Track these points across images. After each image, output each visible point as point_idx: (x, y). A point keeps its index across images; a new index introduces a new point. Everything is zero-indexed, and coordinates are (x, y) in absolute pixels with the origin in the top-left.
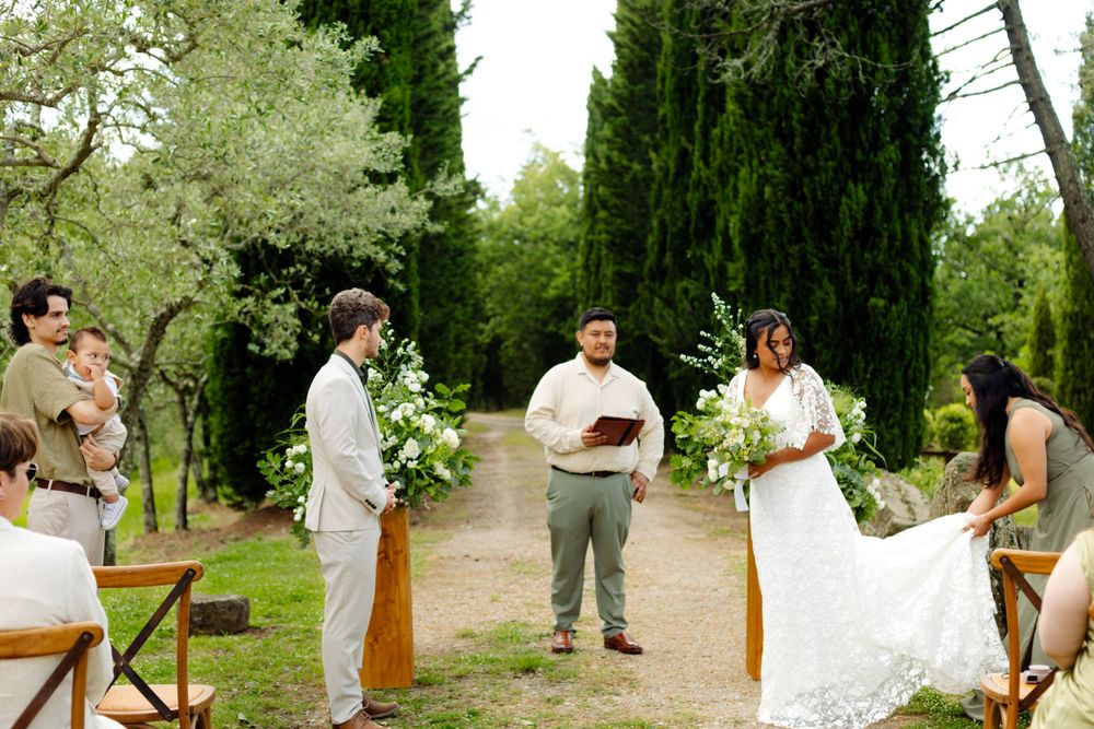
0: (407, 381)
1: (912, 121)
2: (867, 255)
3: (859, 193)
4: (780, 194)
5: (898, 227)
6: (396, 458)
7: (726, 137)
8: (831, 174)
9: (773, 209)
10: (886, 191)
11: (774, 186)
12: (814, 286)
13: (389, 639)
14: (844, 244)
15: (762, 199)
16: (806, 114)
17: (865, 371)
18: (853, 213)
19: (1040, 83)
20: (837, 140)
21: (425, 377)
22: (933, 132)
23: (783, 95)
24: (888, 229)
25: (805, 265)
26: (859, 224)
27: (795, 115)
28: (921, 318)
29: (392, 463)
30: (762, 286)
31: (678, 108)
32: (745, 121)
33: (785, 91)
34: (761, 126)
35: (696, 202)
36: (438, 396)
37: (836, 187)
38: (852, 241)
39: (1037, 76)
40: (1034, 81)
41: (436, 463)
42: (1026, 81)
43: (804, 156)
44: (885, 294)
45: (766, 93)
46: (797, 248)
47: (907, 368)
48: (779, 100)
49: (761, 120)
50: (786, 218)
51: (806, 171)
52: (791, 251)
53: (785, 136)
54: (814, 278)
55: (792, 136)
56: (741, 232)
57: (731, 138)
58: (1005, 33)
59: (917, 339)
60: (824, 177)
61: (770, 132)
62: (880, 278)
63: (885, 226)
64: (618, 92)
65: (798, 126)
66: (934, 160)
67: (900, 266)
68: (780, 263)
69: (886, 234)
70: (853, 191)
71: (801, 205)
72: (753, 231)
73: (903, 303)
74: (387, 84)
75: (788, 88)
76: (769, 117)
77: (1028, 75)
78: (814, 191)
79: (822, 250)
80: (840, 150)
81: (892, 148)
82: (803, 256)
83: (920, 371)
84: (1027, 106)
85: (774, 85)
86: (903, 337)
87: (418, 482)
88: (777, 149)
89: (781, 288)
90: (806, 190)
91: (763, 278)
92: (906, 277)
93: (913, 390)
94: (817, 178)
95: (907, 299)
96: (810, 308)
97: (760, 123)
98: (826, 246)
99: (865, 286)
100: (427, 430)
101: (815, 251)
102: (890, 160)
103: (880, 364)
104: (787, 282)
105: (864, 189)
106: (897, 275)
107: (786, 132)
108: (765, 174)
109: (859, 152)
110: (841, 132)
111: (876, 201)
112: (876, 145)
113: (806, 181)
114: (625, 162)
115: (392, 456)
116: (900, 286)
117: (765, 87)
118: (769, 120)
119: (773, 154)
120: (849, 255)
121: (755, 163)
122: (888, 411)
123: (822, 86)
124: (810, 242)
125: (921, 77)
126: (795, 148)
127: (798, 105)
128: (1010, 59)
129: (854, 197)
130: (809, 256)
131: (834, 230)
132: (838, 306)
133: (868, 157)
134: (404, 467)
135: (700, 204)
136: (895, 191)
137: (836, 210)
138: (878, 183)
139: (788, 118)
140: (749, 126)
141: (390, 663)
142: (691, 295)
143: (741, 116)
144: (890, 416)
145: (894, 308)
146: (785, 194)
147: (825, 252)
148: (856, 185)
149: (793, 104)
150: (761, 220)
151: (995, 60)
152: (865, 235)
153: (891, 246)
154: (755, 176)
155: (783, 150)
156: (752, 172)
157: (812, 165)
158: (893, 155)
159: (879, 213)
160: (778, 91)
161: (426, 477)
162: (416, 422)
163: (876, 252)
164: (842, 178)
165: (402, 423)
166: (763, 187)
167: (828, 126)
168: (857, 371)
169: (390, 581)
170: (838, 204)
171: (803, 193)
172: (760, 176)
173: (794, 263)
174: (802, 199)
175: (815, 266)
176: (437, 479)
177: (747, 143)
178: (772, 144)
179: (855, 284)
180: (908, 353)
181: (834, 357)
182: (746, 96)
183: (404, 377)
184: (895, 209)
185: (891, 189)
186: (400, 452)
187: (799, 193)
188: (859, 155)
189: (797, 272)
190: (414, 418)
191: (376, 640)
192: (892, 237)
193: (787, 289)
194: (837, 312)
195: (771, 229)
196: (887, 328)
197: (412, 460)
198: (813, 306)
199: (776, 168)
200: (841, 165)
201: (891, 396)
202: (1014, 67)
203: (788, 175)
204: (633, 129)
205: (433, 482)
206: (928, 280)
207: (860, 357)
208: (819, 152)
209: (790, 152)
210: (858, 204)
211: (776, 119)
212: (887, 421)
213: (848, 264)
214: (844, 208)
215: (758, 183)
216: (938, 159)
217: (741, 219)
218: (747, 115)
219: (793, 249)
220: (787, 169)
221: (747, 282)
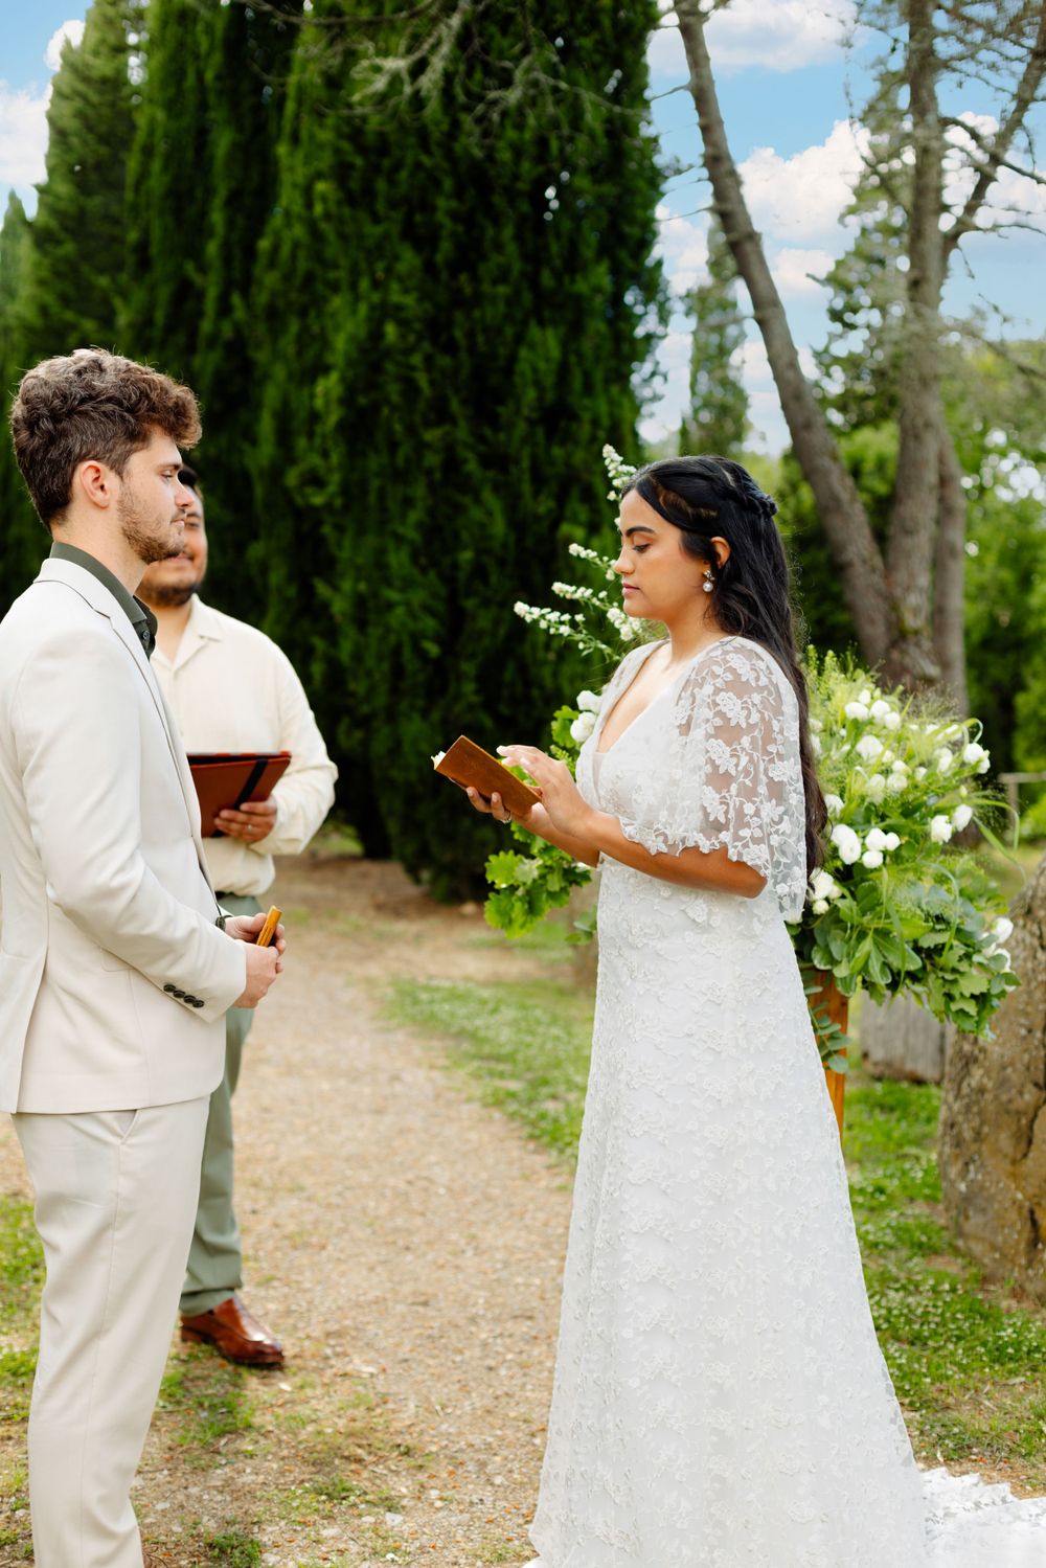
1: (626, 229)
2: (557, 452)
3: (548, 341)
4: (412, 337)
5: (603, 407)
7: (285, 251)
8: (502, 308)
9: (397, 363)
10: (587, 346)
11: (403, 324)
12: (467, 500)
14: (521, 428)
15: (379, 346)
16: (460, 200)
18: (539, 376)
20: (512, 248)
23: (418, 166)
24: (589, 409)
25: (452, 464)
26: (548, 395)
27: (443, 203)
30: (372, 498)
32: (347, 211)
33: (426, 161)
34: (376, 219)
37: (509, 331)
38: (531, 424)
42: (723, 207)
43: (454, 274)
45: (386, 163)
48: (410, 174)
49: (378, 208)
50: (422, 380)
51: (458, 301)
53: (422, 239)
54: (468, 487)
55: (433, 238)
56: (340, 402)
57: (293, 256)
58: (697, 130)
60: (489, 310)
63: (586, 403)
65: (447, 223)
66: (649, 302)
68: (406, 457)
70: (537, 336)
72: (362, 400)
78: (471, 335)
79: (482, 439)
81: (602, 269)
82: (449, 447)
85: (402, 147)
88: (409, 259)
89: (408, 502)
90: (458, 334)
91: (375, 483)
94: (476, 313)
96: (456, 536)
97: (375, 214)
98: (488, 432)
99: (551, 504)
101: (471, 440)
102: (598, 290)
104: (419, 490)
105: (557, 337)
107: (421, 232)
109: (546, 273)
110: (519, 237)
111: (573, 360)
112: (573, 264)
113: (459, 316)
117: (383, 146)
119: (400, 267)
121: (364, 284)
124: (462, 422)
126: (440, 258)
127: (448, 184)
129: (540, 349)
130: (459, 448)
132: (508, 536)
133: (561, 282)
137: (509, 370)
139: (428, 208)
140: (354, 220)
143: (339, 203)
146: (420, 339)
147: (485, 442)
148: (542, 327)
149: (437, 184)
150: (372, 386)
154: (363, 308)
155: (418, 263)
156: (357, 301)
157: (468, 290)
158: (602, 283)
160: (410, 159)
163: (571, 447)
164: (519, 315)
166: (380, 324)
167: (498, 226)
170: (513, 359)
171: (453, 338)
172: (372, 308)
173: (432, 460)
174: (451, 348)
175: (470, 466)
177: (348, 248)
178: (399, 250)
182: (351, 166)
184: (599, 376)
187: (446, 337)
188: (547, 279)
189: (438, 476)
193: (420, 505)
194: (505, 546)
195: (395, 398)
198: (464, 536)
199: (406, 291)
200: (518, 293)
202: (709, 185)
203: (427, 305)
208: (480, 268)
209: (430, 268)
210: (548, 360)
211: (404, 209)
213: (525, 464)
214: (523, 367)
215: (370, 318)
216: (658, 299)
217: (343, 379)
218: (350, 199)
219: (432, 435)
220: (424, 296)
221: (345, 490)
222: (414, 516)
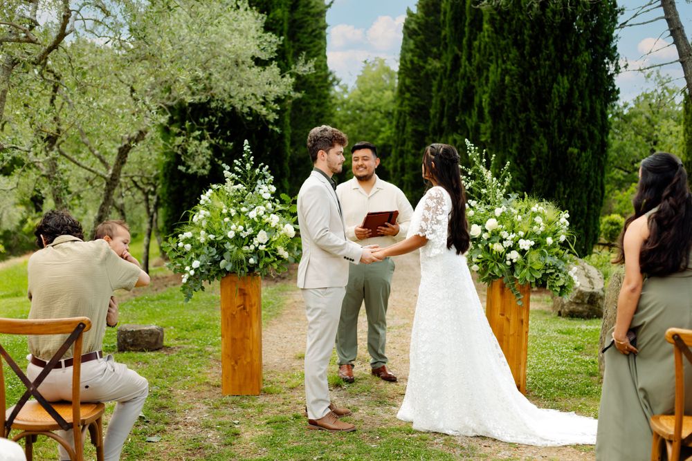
0: (261, 191)
1: (599, 37)
2: (568, 121)
3: (565, 82)
4: (515, 81)
5: (588, 104)
6: (252, 243)
7: (482, 46)
8: (547, 69)
9: (510, 90)
10: (581, 81)
11: (512, 76)
12: (534, 139)
13: (245, 363)
14: (554, 113)
15: (503, 85)
16: (533, 31)
17: (564, 193)
18: (560, 94)
19: (677, 18)
20: (552, 48)
21: (274, 189)
22: (612, 45)
23: (519, 19)
24: (582, 105)
25: (529, 125)
26: (564, 101)
27: (526, 31)
28: (600, 161)
29: (249, 246)
30: (501, 138)
31: (453, 30)
32: (494, 35)
33: (520, 16)
34: (504, 39)
35: (462, 87)
36: (282, 202)
37: (550, 78)
38: (559, 112)
39: (676, 14)
40: (674, 17)
41: (278, 247)
42: (669, 17)
43: (531, 57)
44: (578, 145)
45: (508, 18)
46: (524, 115)
47: (590, 192)
48: (516, 22)
49: (505, 34)
50: (518, 96)
51: (532, 67)
52: (520, 117)
53: (519, 45)
54: (534, 134)
55: (523, 45)
56: (489, 104)
57: (485, 47)
59: (597, 175)
60: (543, 71)
61: (510, 43)
62: (576, 135)
63: (580, 103)
64: (418, 21)
65: (528, 39)
66: (612, 63)
67: (588, 129)
68: (513, 124)
69: (580, 108)
70: (561, 79)
71: (528, 88)
72: (497, 104)
73: (589, 152)
74: (273, 8)
75: (522, 14)
76: (510, 33)
77: (670, 14)
78: (536, 80)
79: (540, 117)
80: (553, 55)
81: (586, 54)
82: (528, 121)
83: (598, 194)
84: (669, 33)
85: (513, 13)
86: (589, 172)
87: (267, 260)
88: (514, 53)
89: (513, 140)
90: (531, 79)
91: (502, 133)
92: (592, 135)
93: (593, 206)
94: (538, 72)
95: (592, 149)
96: (531, 153)
97: (504, 36)
98: (542, 115)
99: (566, 140)
100: (273, 225)
101: (535, 117)
102: (585, 61)
103: (573, 188)
104: (517, 136)
105: (568, 79)
106: (586, 134)
107: (520, 42)
108: (506, 69)
109: (565, 56)
110: (554, 43)
111: (575, 87)
112: (576, 52)
113: (532, 73)
114: (421, 64)
115: (249, 242)
116: (588, 141)
117: (508, 13)
118: (510, 34)
119: (511, 56)
120: (556, 120)
121: (500, 61)
122: (577, 219)
123: (544, 14)
124: (532, 111)
125: (606, 10)
126: (525, 52)
127: (528, 25)
128: (660, 3)
129: (561, 85)
130: (532, 120)
131: (548, 104)
132: (549, 152)
133: (571, 59)
134: (257, 249)
135: (465, 88)
136: (587, 82)
137: (550, 92)
138: (577, 76)
139: (522, 33)
140: (497, 38)
141: (245, 378)
142: (458, 144)
143: (492, 32)
144: (578, 222)
145: (583, 154)
146: (518, 81)
147: (541, 118)
148: (563, 76)
149: (525, 25)
150: (502, 98)
151: (650, 4)
152: (567, 108)
153: (583, 115)
154: (499, 70)
155: (518, 54)
156: (498, 66)
157: (535, 63)
158: (587, 59)
159: (577, 94)
160: (516, 17)
161: (271, 256)
162: (266, 219)
163: (573, 119)
164: (554, 71)
165: (256, 219)
166: (505, 76)
167: (547, 40)
168: (559, 193)
169: (246, 325)
170: (551, 88)
171: (529, 80)
172: (502, 70)
173: (522, 125)
174: (529, 84)
175: (535, 127)
176: (279, 258)
177: (495, 48)
178: (511, 49)
179: (560, 138)
180: (591, 182)
181: (544, 184)
182: (496, 20)
183: (260, 189)
184: (587, 93)
185: (585, 80)
186: (254, 239)
187: (527, 80)
188: (565, 57)
189: (524, 131)
190: (264, 217)
191: (236, 363)
192: (584, 110)
193: (517, 141)
194: (547, 156)
195: (508, 103)
196: (579, 167)
197: (262, 244)
198: (533, 152)
199: (513, 65)
200: (554, 64)
201: (580, 209)
202: (662, 8)
203: (520, 69)
204: (427, 44)
205: (276, 259)
206: (605, 137)
207: (561, 185)
208: (540, 56)
209: (522, 55)
210: (564, 88)
211: (514, 34)
212: (577, 225)
213: (556, 126)
214: (555, 90)
215: (501, 74)
216: (615, 62)
217: (490, 97)
218: (496, 31)
219: (522, 116)
220: (520, 66)
221: (492, 135)
222: (515, 145)
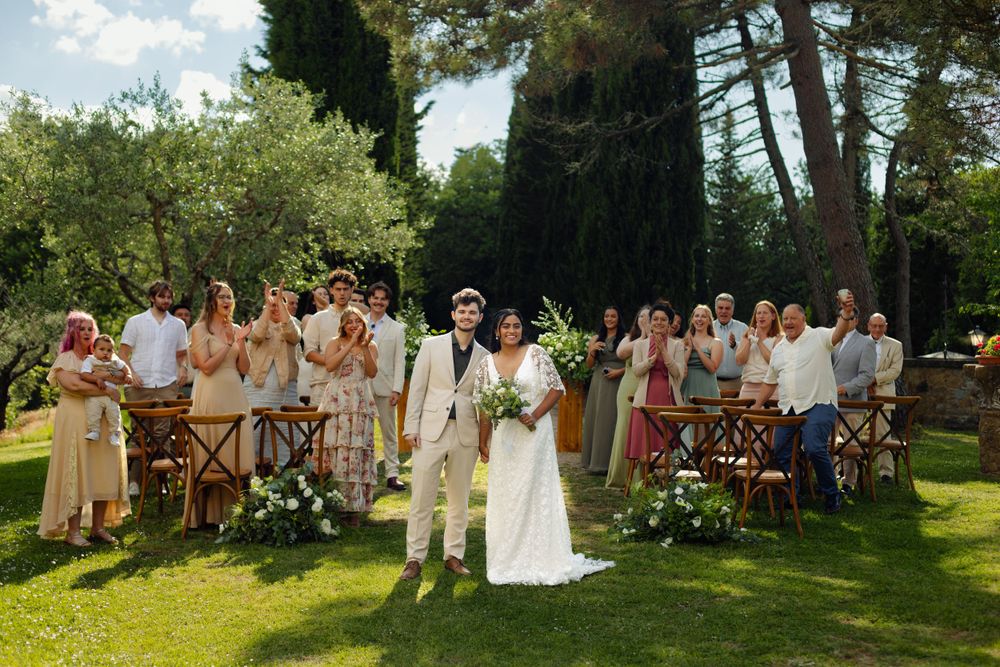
2: (652, 261)
3: (649, 227)
4: (606, 225)
8: (634, 216)
9: (602, 234)
11: (603, 221)
12: (624, 277)
14: (640, 254)
18: (644, 238)
19: (778, 150)
20: (637, 197)
25: (619, 266)
27: (616, 183)
30: (596, 276)
37: (636, 224)
39: (776, 147)
40: (774, 149)
43: (620, 205)
50: (609, 239)
51: (621, 214)
53: (610, 194)
54: (624, 273)
56: (585, 245)
58: (757, 119)
61: (602, 190)
67: (671, 267)
69: (663, 249)
72: (592, 245)
77: (771, 146)
78: (624, 225)
80: (639, 203)
88: (605, 200)
89: (606, 278)
90: (620, 224)
91: (596, 272)
92: (675, 273)
98: (630, 255)
104: (609, 274)
106: (670, 272)
107: (610, 191)
108: (599, 214)
110: (640, 193)
112: (659, 200)
113: (621, 219)
114: (530, 178)
116: (671, 278)
118: (602, 184)
121: (594, 207)
127: (617, 177)
128: (760, 135)
131: (635, 246)
147: (630, 259)
151: (751, 135)
155: (608, 202)
157: (624, 210)
159: (659, 237)
179: (646, 276)
200: (639, 211)
202: (762, 140)
204: (536, 156)
208: (627, 203)
217: (585, 239)
220: (610, 212)
222: (608, 282)
